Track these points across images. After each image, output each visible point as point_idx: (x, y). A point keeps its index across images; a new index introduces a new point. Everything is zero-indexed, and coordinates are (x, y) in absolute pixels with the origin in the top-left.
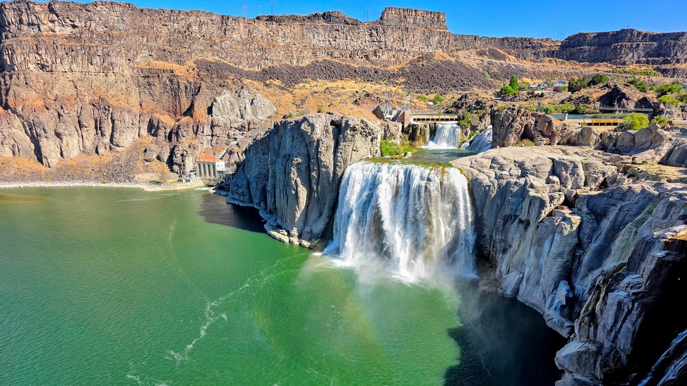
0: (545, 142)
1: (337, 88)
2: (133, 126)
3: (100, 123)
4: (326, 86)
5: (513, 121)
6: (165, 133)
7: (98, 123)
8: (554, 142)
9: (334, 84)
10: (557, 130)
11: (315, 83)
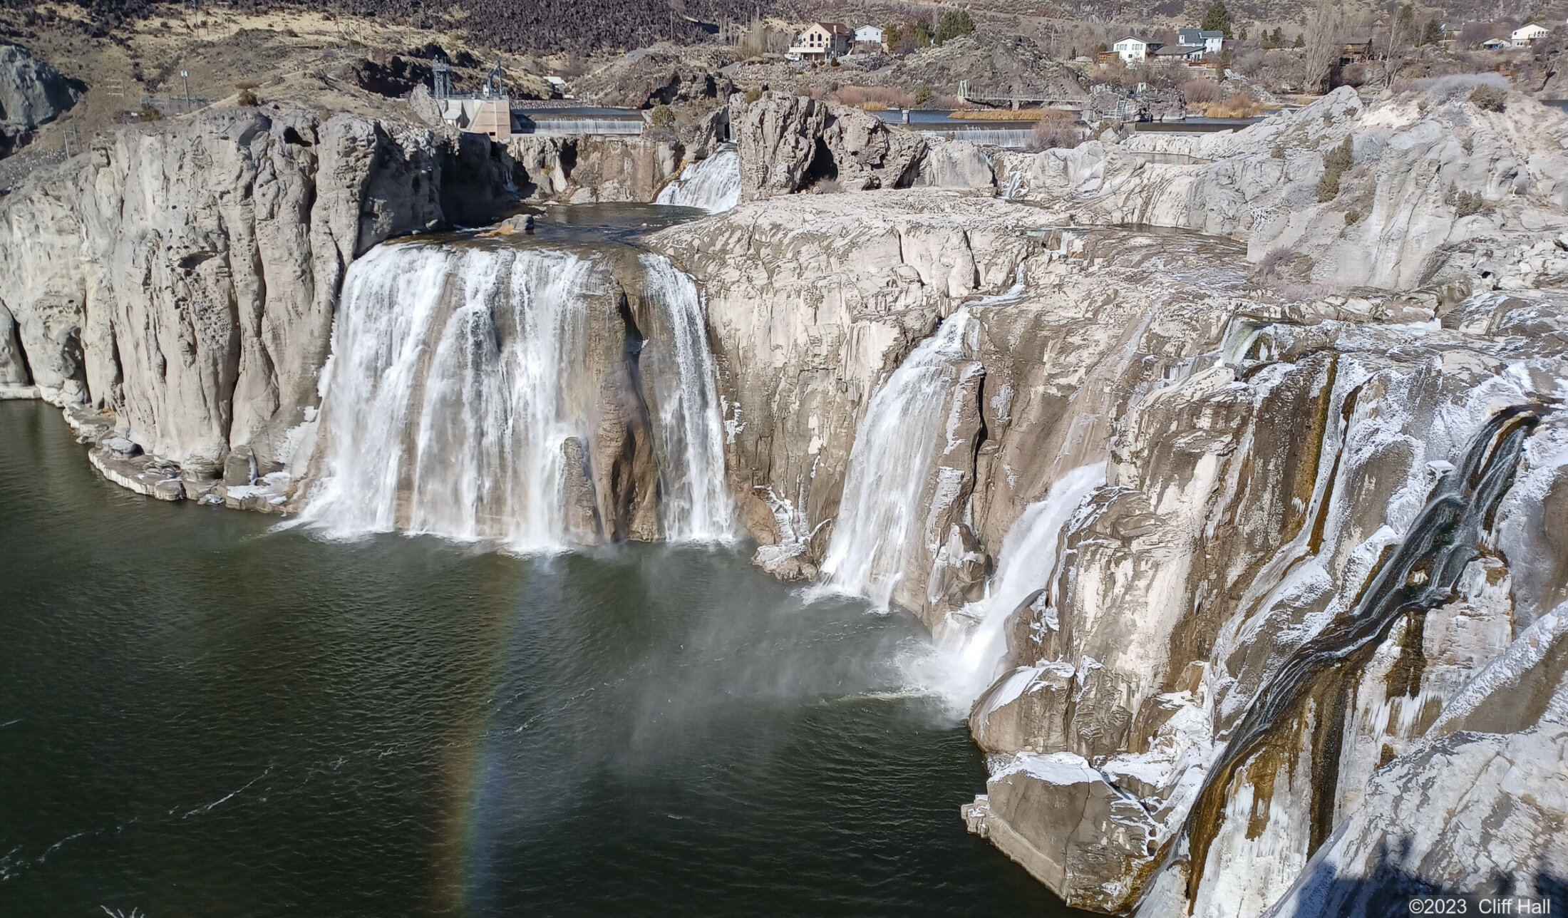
0: (864, 181)
1: (271, 33)
4: (234, 29)
9: (260, 23)
11: (200, 18)
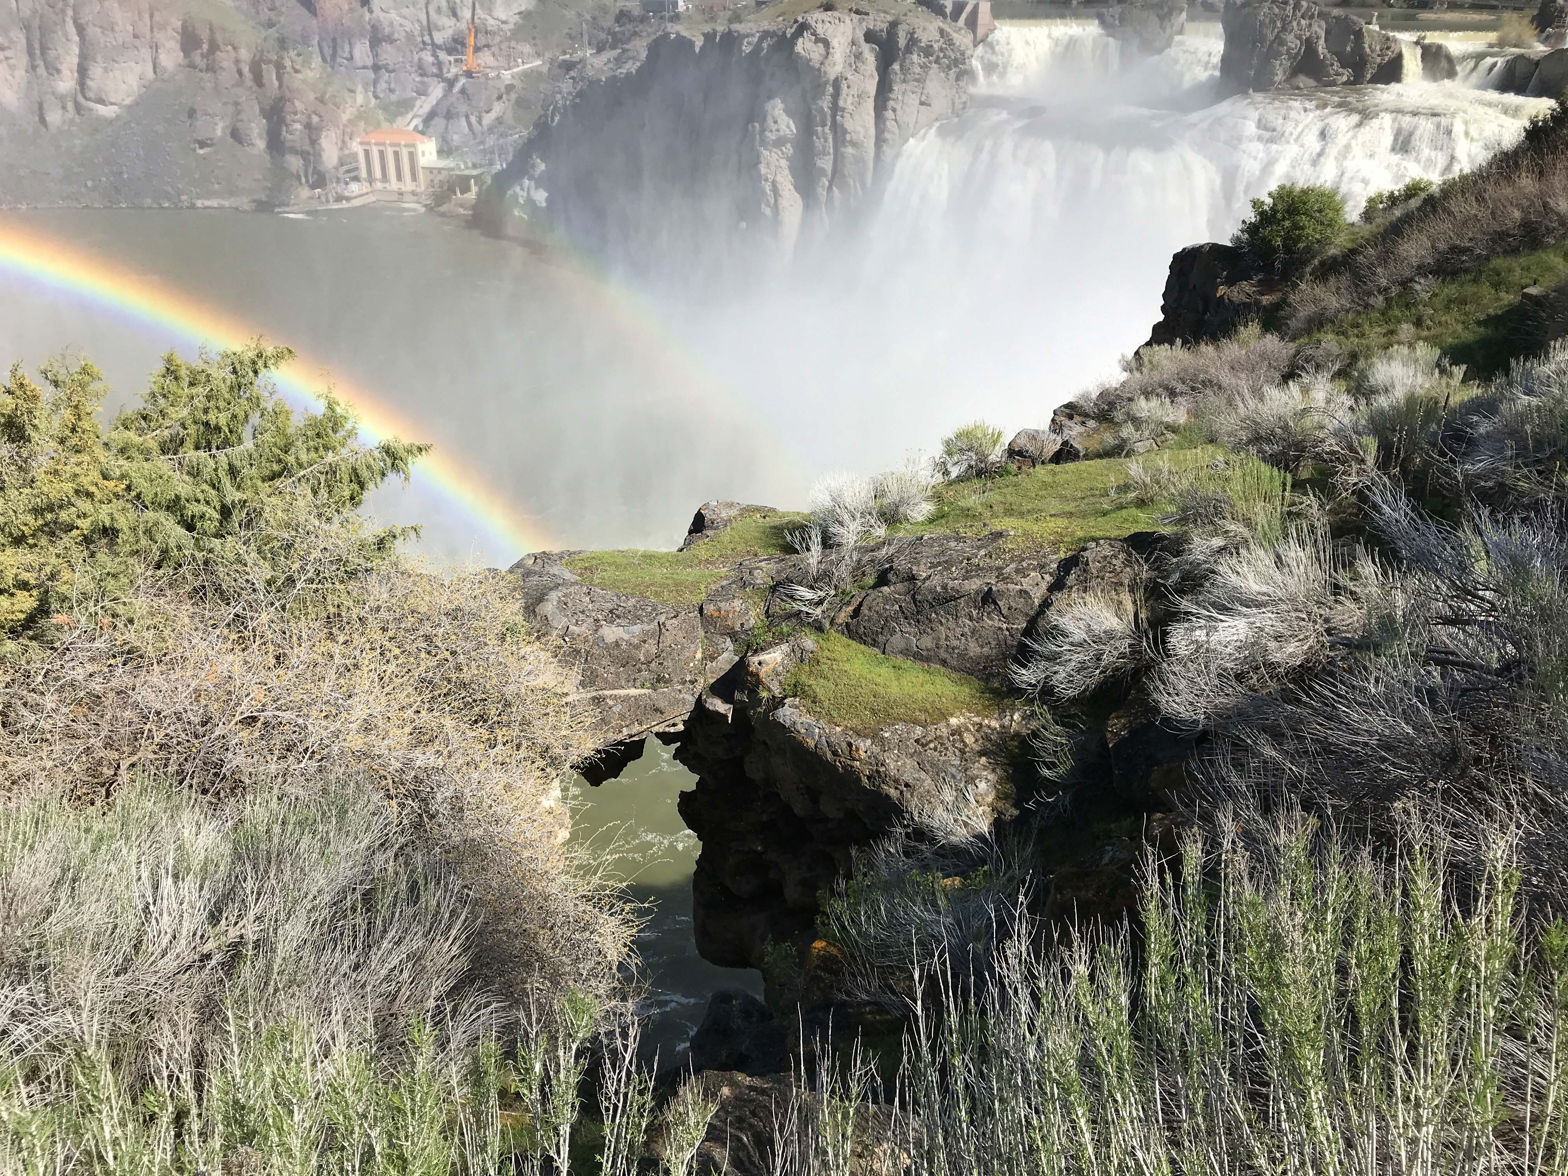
0: (1345, 78)
2: (137, 42)
3: (42, 35)
5: (1284, 29)
6: (237, 61)
7: (37, 34)
8: (1364, 76)
10: (1372, 51)
